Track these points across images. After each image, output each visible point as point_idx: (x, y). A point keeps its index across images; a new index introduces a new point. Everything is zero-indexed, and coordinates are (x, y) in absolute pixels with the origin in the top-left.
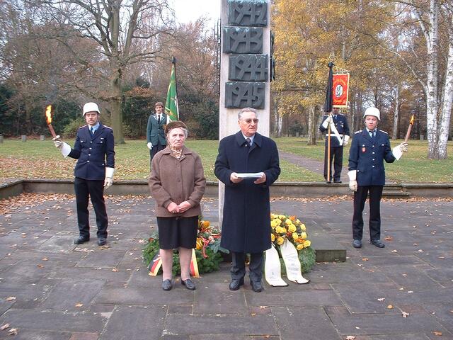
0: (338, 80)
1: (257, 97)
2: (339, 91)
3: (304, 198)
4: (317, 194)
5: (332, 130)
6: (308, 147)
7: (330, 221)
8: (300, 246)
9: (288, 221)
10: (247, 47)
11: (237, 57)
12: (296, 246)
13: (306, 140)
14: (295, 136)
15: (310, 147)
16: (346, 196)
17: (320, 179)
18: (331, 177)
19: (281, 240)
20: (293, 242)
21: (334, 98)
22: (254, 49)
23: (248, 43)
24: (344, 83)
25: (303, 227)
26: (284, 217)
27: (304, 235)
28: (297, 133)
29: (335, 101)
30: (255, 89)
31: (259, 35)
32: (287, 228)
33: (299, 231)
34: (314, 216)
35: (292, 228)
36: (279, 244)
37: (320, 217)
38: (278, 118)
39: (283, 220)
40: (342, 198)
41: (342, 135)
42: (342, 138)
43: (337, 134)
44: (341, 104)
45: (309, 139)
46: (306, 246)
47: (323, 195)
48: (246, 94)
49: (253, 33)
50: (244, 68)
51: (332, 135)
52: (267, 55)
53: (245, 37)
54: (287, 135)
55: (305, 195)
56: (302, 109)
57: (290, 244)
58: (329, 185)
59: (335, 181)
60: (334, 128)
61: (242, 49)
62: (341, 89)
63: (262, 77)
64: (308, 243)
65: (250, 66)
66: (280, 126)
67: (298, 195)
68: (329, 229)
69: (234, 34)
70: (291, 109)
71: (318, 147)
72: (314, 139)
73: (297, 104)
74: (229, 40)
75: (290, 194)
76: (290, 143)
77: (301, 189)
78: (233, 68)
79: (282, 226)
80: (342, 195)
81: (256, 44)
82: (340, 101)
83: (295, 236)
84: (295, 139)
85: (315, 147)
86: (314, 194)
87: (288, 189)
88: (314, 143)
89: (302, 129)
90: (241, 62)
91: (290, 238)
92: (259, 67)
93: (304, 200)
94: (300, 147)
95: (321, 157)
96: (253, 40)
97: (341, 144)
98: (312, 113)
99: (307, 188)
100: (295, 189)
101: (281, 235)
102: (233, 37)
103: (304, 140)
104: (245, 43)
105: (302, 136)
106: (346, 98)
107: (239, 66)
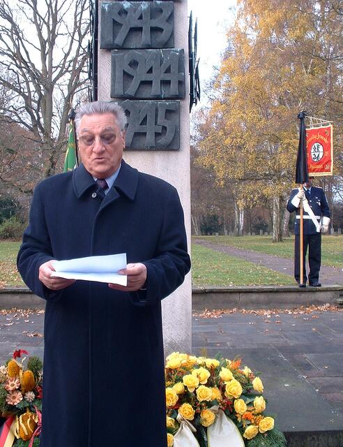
0: (314, 137)
1: (164, 128)
2: (316, 152)
3: (267, 309)
4: (286, 303)
5: (305, 211)
6: (272, 244)
7: (310, 349)
8: (250, 430)
9: (225, 373)
10: (145, 37)
11: (126, 56)
12: (242, 430)
13: (271, 237)
14: (259, 234)
15: (276, 244)
16: (328, 305)
17: (290, 282)
18: (305, 278)
19: (208, 416)
20: (235, 421)
21: (308, 163)
22: (158, 40)
23: (146, 29)
24: (325, 140)
25: (257, 383)
26: (216, 363)
27: (259, 402)
28: (261, 231)
29: (312, 167)
30: (161, 113)
31: (166, 14)
32: (223, 389)
33: (248, 393)
34: (281, 342)
35: (234, 388)
36: (205, 424)
37: (292, 343)
38: (239, 213)
39: (214, 371)
40: (322, 308)
41: (319, 217)
42: (319, 221)
43: (312, 216)
44: (322, 170)
45: (274, 235)
46: (264, 429)
47: (295, 305)
48: (144, 122)
49: (155, 12)
50: (140, 74)
51: (305, 217)
52: (183, 51)
53: (141, 18)
54: (250, 233)
55: (268, 305)
56: (265, 199)
57: (229, 426)
58: (302, 290)
59: (311, 284)
60: (307, 207)
61: (136, 41)
62: (321, 149)
63: (173, 89)
64: (268, 423)
65: (150, 71)
66: (242, 224)
67: (258, 305)
68: (307, 367)
69: (120, 13)
70: (252, 200)
71: (285, 244)
72: (280, 235)
73: (258, 193)
74: (110, 24)
75: (246, 305)
76: (253, 241)
77: (262, 297)
78: (119, 74)
79: (209, 384)
80: (322, 303)
81: (161, 30)
82: (320, 167)
83: (240, 406)
84: (259, 237)
85: (280, 244)
86: (282, 304)
87: (243, 297)
88: (280, 240)
89: (267, 226)
90: (134, 64)
91: (230, 411)
92: (168, 71)
93: (267, 313)
94: (264, 244)
95: (290, 254)
96: (156, 23)
97: (318, 230)
98: (276, 206)
99: (271, 295)
100: (254, 297)
101: (209, 404)
102: (118, 19)
103: (268, 237)
104: (140, 29)
105: (266, 234)
106: (330, 161)
107: (130, 70)
